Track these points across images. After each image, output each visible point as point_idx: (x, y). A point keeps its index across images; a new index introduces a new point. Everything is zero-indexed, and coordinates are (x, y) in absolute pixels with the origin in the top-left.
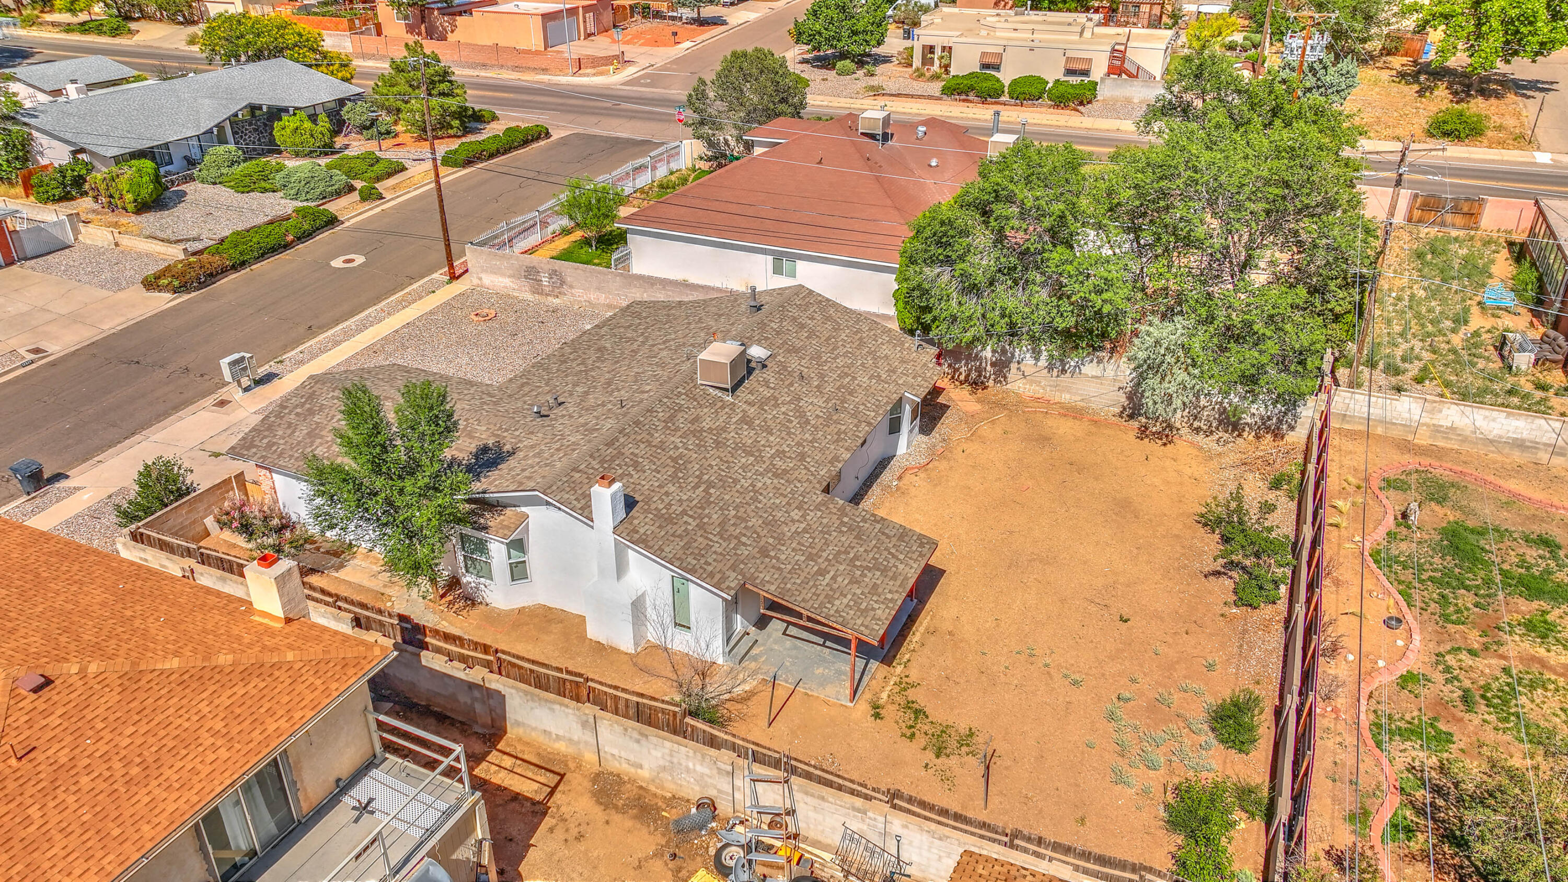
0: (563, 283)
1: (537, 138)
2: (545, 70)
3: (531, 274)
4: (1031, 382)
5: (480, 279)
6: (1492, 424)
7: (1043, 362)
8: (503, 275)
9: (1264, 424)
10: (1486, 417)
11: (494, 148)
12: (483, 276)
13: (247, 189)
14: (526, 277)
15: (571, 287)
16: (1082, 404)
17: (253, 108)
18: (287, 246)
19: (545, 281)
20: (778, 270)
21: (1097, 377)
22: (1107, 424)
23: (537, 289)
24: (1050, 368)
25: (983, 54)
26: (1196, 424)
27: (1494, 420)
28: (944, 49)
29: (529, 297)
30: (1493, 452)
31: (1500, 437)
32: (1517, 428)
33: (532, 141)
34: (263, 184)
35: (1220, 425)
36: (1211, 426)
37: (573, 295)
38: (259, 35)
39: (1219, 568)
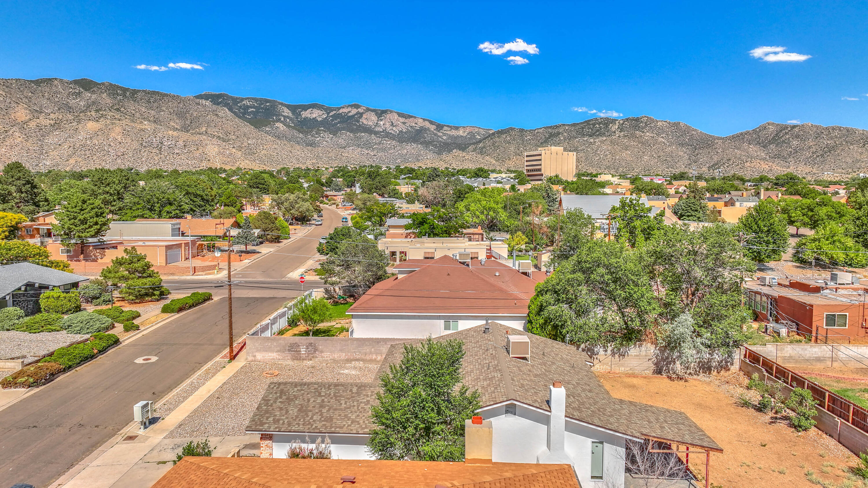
0: (316, 350)
1: (205, 300)
2: (173, 274)
3: (293, 349)
4: (604, 364)
5: (255, 356)
6: (806, 352)
7: (609, 352)
8: (272, 351)
9: (719, 365)
10: (802, 349)
11: (191, 302)
12: (257, 354)
13: (34, 331)
14: (289, 350)
15: (322, 352)
16: (631, 372)
17: (29, 285)
18: (92, 357)
19: (303, 351)
20: (447, 328)
21: (637, 356)
22: (651, 378)
23: (297, 357)
24: (613, 354)
25: (425, 253)
26: (688, 372)
27: (806, 349)
28: (401, 253)
29: (290, 362)
30: (809, 365)
31: (810, 357)
32: (815, 352)
33: (207, 300)
34: (49, 327)
35: (700, 369)
36: (696, 371)
37: (322, 357)
38: (10, 250)
39: (770, 420)
